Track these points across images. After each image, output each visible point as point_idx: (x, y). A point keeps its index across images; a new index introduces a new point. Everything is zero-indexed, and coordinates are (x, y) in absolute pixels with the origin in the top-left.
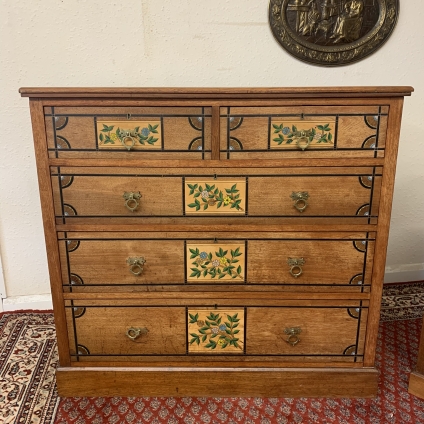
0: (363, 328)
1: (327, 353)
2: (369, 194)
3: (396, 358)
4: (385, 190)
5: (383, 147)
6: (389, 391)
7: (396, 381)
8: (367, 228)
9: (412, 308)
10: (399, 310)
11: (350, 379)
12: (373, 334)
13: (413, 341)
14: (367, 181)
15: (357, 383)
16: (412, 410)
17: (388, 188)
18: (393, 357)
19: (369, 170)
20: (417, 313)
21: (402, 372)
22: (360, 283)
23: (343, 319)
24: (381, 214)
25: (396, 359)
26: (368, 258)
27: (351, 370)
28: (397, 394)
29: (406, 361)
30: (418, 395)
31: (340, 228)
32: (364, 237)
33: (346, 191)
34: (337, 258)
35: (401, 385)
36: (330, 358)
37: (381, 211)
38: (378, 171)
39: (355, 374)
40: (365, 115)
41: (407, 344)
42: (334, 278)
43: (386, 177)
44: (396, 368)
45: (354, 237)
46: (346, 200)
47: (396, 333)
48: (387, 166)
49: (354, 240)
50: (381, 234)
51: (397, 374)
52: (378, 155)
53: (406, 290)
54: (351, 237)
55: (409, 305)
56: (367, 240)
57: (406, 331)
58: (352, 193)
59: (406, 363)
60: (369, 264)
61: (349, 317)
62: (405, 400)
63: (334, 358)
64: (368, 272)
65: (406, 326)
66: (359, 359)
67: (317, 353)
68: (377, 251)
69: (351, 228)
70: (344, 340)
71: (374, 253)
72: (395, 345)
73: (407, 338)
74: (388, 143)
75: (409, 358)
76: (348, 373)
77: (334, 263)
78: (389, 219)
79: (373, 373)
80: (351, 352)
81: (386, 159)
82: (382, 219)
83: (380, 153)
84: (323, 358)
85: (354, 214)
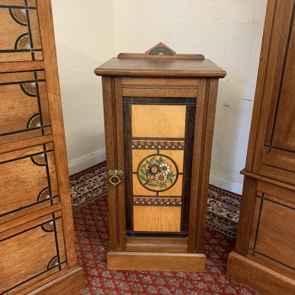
0: (60, 237)
1: (30, 276)
2: (36, 103)
3: (90, 242)
4: (52, 97)
5: (40, 47)
6: (93, 276)
7: (96, 264)
8: (43, 140)
9: (90, 192)
10: (80, 197)
11: (59, 287)
12: (71, 238)
13: (99, 220)
14: (31, 88)
15: (66, 287)
16: (116, 285)
17: (55, 94)
18: (87, 242)
19: (31, 76)
20: (95, 195)
21: (98, 253)
22: (48, 197)
23: (39, 238)
24: (53, 122)
25: (90, 244)
26: (50, 170)
27: (59, 279)
28: (100, 276)
29: (98, 241)
30: (116, 269)
31: (12, 147)
32: (42, 150)
33: (10, 103)
34: (17, 179)
35: (101, 265)
36: (35, 280)
37: (52, 119)
38: (40, 75)
39: (63, 281)
40: (10, 7)
41: (95, 225)
42: (20, 201)
43: (50, 82)
44: (92, 251)
45: (31, 153)
46: (12, 113)
47: (84, 219)
48: (48, 69)
49: (31, 156)
50: (58, 143)
51: (95, 257)
52: (36, 58)
53: (81, 178)
54: (29, 153)
55: (87, 191)
56: (45, 152)
57: (91, 214)
58: (17, 104)
59: (100, 243)
60: (53, 176)
61: (45, 233)
62: (108, 279)
63: (39, 278)
64: (54, 184)
65: (90, 209)
66: (63, 266)
67: (20, 282)
68: (58, 161)
69: (25, 144)
70: (44, 256)
71: (55, 163)
72: (87, 230)
73: (93, 220)
74: (44, 43)
75: (100, 238)
76: (56, 284)
77: (16, 186)
78: (63, 126)
79: (78, 272)
80: (54, 263)
81: (46, 62)
82: (56, 127)
83: (38, 55)
84: (27, 283)
85: (25, 128)
